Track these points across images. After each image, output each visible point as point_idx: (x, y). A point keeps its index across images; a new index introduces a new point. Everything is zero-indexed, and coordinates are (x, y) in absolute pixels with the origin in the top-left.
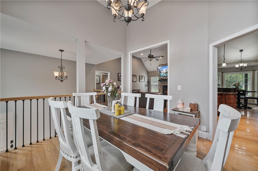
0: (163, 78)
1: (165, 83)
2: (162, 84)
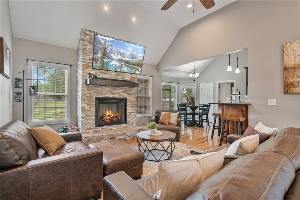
1: (102, 91)
2: (94, 92)
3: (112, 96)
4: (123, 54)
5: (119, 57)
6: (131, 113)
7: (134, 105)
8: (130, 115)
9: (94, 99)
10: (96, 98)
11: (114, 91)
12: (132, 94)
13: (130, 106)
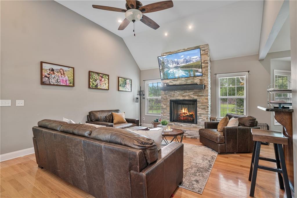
0: (170, 84)
1: (174, 95)
2: (169, 96)
3: (183, 98)
4: (177, 62)
5: (175, 65)
6: (202, 115)
7: (205, 107)
8: (201, 116)
9: (168, 101)
10: (170, 100)
11: (184, 94)
12: (203, 95)
13: (200, 107)
